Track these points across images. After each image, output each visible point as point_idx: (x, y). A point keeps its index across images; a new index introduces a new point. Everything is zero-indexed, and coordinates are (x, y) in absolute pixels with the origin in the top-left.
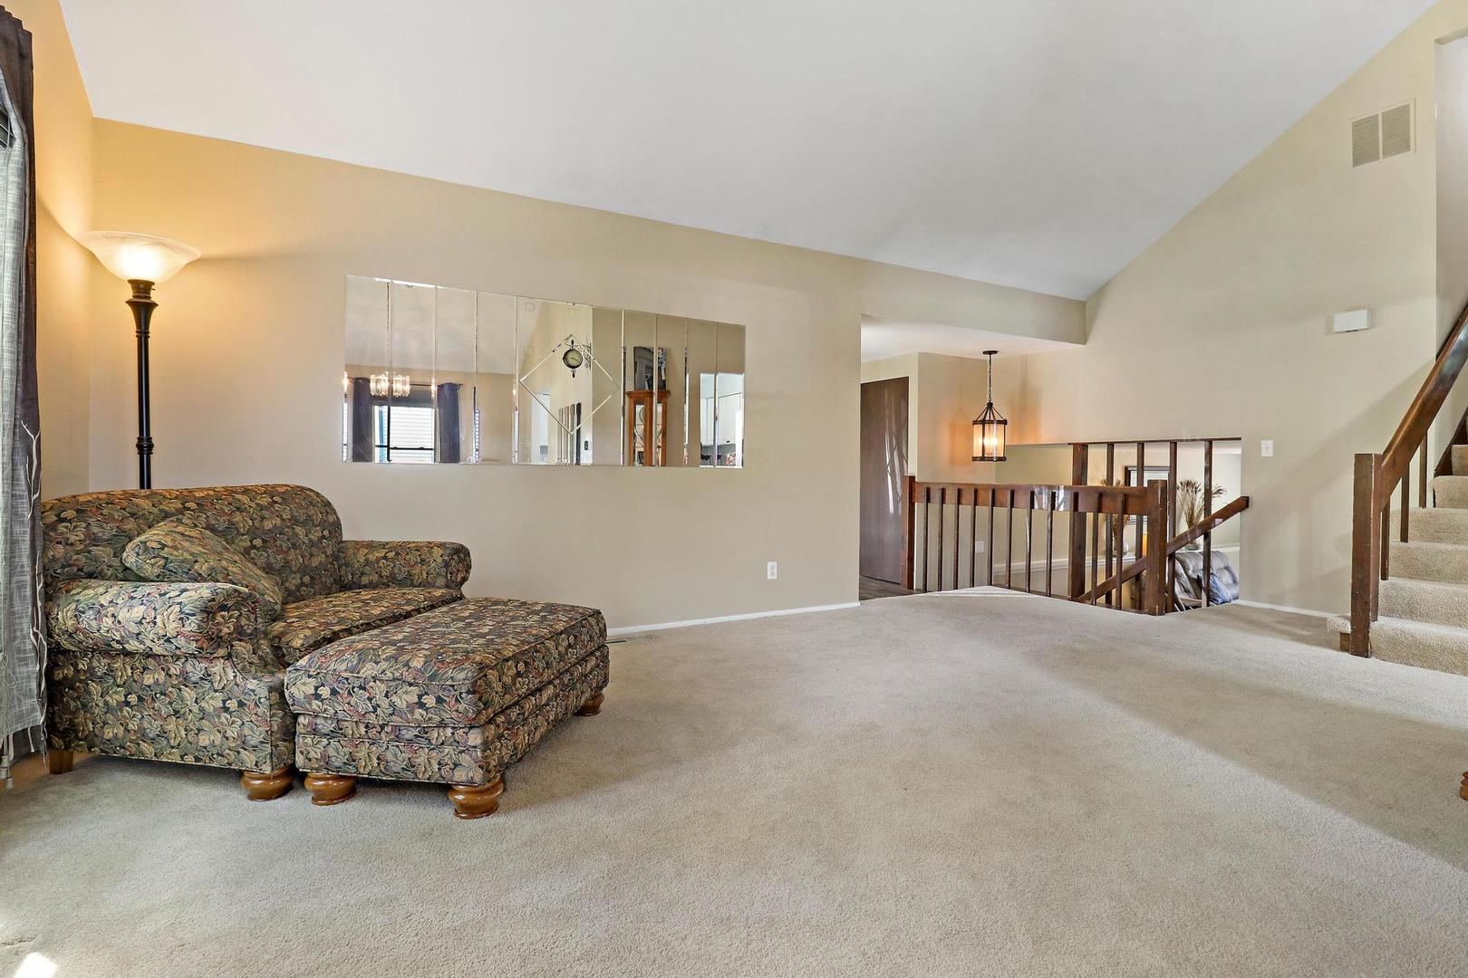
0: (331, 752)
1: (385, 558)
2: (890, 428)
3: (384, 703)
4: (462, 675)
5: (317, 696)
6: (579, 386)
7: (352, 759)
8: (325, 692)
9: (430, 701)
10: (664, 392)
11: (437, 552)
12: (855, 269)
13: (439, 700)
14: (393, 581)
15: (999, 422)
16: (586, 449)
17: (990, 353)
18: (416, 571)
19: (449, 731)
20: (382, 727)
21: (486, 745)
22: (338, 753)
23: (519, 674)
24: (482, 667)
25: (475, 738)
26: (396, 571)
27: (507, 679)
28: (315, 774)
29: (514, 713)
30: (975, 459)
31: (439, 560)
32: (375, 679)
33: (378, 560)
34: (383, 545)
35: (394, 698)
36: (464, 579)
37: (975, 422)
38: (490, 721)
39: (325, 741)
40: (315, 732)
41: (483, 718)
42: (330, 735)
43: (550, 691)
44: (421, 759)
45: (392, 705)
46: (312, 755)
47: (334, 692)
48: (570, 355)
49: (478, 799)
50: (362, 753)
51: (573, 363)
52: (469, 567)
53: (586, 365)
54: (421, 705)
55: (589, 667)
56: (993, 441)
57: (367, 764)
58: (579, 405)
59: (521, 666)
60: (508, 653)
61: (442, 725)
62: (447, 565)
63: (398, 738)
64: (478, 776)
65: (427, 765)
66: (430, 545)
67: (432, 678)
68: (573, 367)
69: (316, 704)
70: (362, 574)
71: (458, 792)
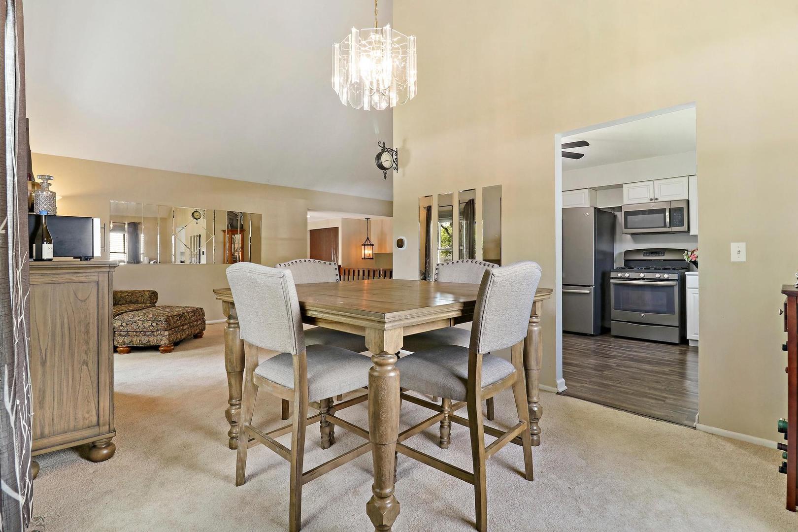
0: (125, 340)
1: (128, 295)
2: (333, 246)
3: (142, 326)
4: (163, 318)
5: (122, 326)
6: (200, 227)
7: (132, 341)
8: (124, 324)
9: (154, 324)
10: (242, 230)
11: (147, 293)
12: (305, 193)
13: (157, 324)
14: (131, 302)
15: (371, 245)
16: (203, 255)
17: (368, 219)
18: (140, 299)
19: (159, 332)
20: (140, 332)
21: (169, 335)
22: (127, 340)
23: (178, 320)
24: (168, 316)
25: (166, 333)
26: (132, 299)
27: (175, 321)
28: (120, 346)
29: (177, 329)
30: (362, 258)
31: (148, 295)
32: (139, 320)
33: (125, 296)
34: (127, 292)
35: (144, 324)
36: (156, 302)
37: (362, 245)
38: (171, 329)
39: (123, 338)
40: (120, 335)
41: (169, 329)
42: (125, 336)
43: (186, 326)
44: (152, 339)
45: (144, 326)
46: (120, 341)
47: (127, 324)
48: (195, 214)
49: (167, 348)
50: (135, 339)
51: (196, 217)
52: (157, 298)
53: (203, 218)
54: (152, 326)
55: (199, 323)
56: (368, 252)
57: (136, 341)
58: (200, 236)
59: (178, 318)
60: (175, 314)
61: (158, 330)
62: (150, 297)
63: (145, 335)
64: (167, 342)
65: (153, 341)
66: (144, 291)
67: (155, 319)
68: (197, 219)
69: (121, 328)
70: (119, 301)
71: (162, 347)
